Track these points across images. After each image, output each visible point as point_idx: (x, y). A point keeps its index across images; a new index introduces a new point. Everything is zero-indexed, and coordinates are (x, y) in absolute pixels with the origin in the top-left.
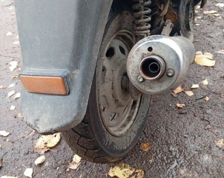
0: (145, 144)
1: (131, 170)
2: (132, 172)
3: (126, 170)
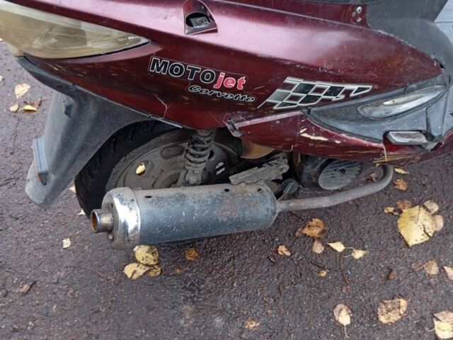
0: (194, 252)
1: (154, 260)
2: (152, 263)
3: (151, 256)
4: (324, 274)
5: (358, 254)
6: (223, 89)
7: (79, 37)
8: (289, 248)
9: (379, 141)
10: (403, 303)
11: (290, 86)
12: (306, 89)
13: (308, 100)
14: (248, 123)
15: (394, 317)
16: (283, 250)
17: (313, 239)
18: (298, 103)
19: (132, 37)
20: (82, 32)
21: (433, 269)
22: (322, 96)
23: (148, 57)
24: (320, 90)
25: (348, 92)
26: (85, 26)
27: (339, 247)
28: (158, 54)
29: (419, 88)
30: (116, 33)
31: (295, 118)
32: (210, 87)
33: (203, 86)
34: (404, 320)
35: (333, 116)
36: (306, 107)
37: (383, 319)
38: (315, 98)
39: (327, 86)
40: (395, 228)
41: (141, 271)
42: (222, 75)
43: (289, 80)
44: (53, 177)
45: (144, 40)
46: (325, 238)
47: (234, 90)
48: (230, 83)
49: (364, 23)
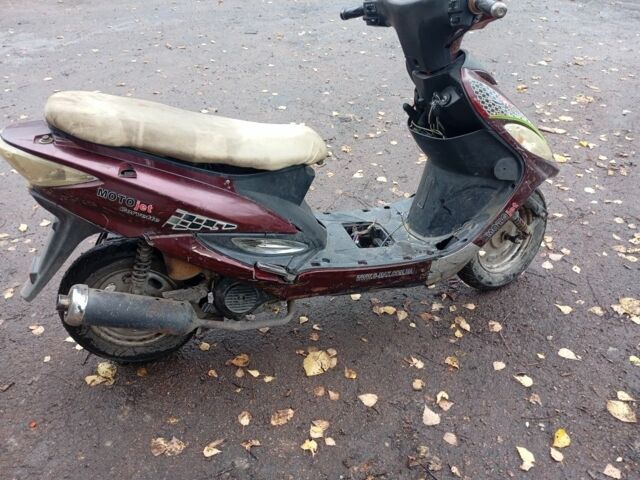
0: (144, 370)
4: (239, 390)
5: (268, 379)
6: (139, 211)
7: (62, 175)
8: (217, 372)
9: (250, 266)
10: (291, 412)
11: (180, 215)
12: (191, 218)
13: (193, 226)
14: (158, 237)
15: (282, 421)
16: (212, 373)
17: (238, 367)
18: (187, 228)
19: (89, 176)
20: (64, 172)
21: (321, 392)
22: (203, 225)
23: (96, 188)
24: (201, 221)
25: (220, 226)
26: (66, 169)
27: (255, 373)
28: (102, 186)
29: (278, 238)
30: (82, 173)
31: (188, 238)
32: (132, 209)
33: (128, 208)
34: (289, 423)
35: (214, 242)
36: (194, 232)
37: (273, 423)
38: (198, 226)
39: (205, 219)
40: (301, 364)
41: (99, 380)
42: (138, 202)
43: (179, 211)
44: (39, 277)
45: (95, 178)
46: (246, 368)
47: (146, 213)
48: (144, 208)
49: (232, 189)
